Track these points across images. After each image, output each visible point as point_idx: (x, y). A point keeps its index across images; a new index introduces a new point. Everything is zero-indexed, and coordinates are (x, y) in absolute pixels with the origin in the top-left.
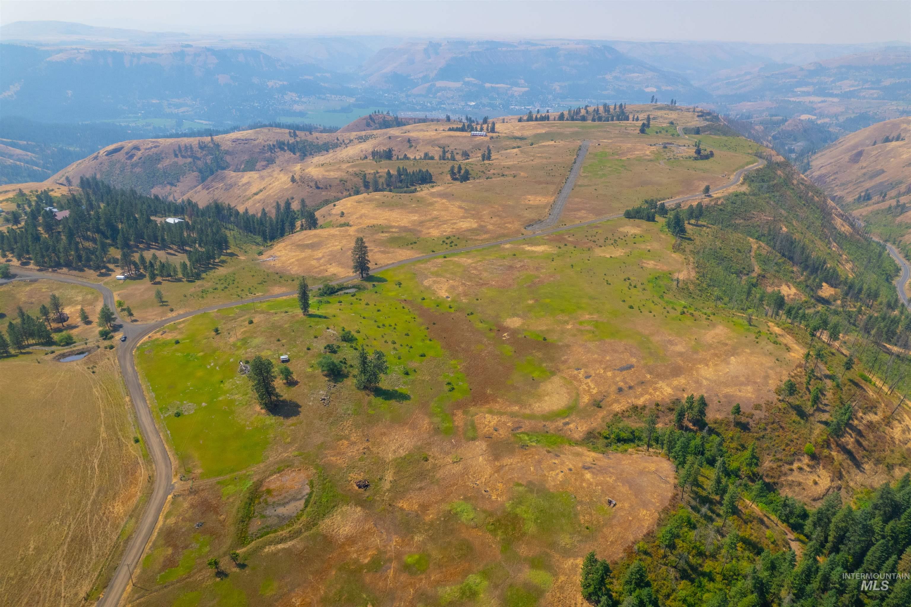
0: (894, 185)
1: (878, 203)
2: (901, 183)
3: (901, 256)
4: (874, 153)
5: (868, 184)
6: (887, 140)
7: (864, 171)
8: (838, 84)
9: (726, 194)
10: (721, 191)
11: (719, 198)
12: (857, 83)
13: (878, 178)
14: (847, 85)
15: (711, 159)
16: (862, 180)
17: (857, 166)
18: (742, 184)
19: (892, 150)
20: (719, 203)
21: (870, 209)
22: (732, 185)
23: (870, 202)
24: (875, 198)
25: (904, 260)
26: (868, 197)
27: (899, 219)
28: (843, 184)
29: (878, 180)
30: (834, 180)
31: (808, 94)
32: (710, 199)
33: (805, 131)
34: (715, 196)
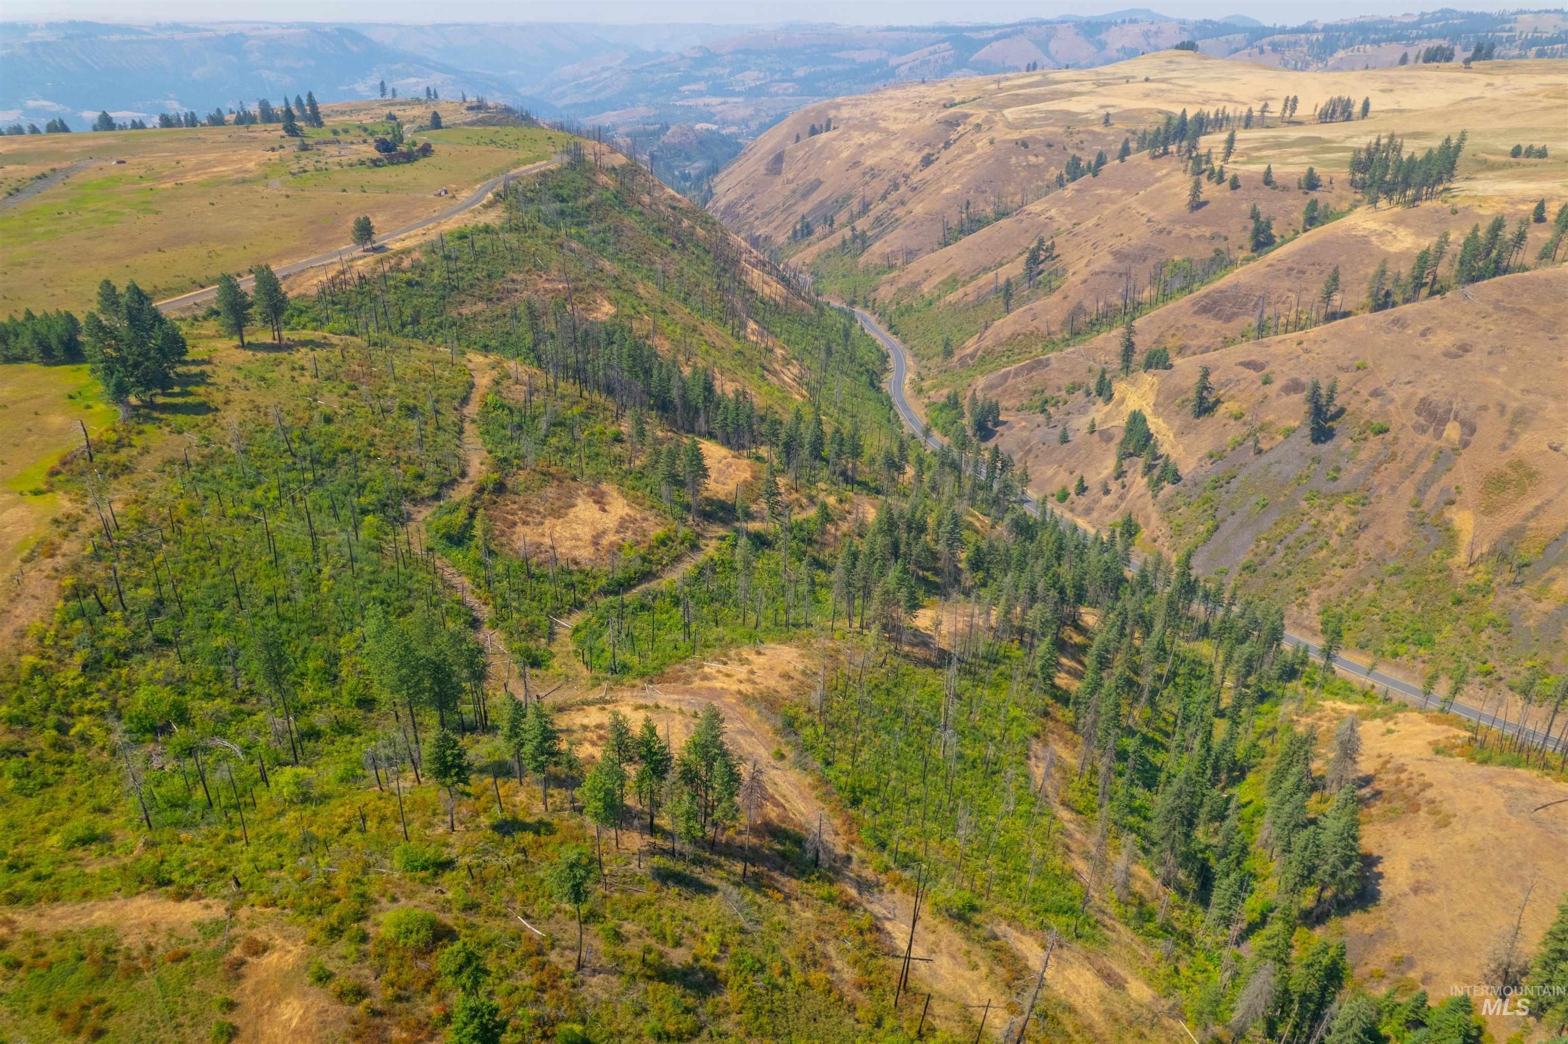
0: (843, 201)
1: (825, 237)
2: (850, 197)
3: (882, 328)
4: (801, 153)
5: (804, 208)
6: (814, 131)
7: (792, 186)
8: (738, 77)
9: (433, 236)
10: (420, 231)
11: (407, 252)
12: (762, 75)
13: (814, 195)
14: (750, 78)
15: (423, 162)
16: (791, 201)
17: (779, 180)
18: (491, 205)
19: (824, 145)
20: (406, 263)
21: (815, 249)
22: (457, 212)
23: (813, 238)
24: (819, 231)
25: (888, 334)
26: (807, 230)
27: (862, 260)
28: (765, 214)
29: (816, 198)
30: (750, 209)
31: (701, 94)
32: (378, 256)
33: (701, 143)
34: (396, 246)
